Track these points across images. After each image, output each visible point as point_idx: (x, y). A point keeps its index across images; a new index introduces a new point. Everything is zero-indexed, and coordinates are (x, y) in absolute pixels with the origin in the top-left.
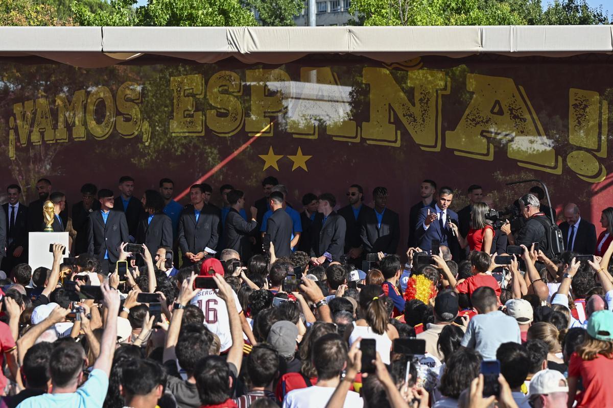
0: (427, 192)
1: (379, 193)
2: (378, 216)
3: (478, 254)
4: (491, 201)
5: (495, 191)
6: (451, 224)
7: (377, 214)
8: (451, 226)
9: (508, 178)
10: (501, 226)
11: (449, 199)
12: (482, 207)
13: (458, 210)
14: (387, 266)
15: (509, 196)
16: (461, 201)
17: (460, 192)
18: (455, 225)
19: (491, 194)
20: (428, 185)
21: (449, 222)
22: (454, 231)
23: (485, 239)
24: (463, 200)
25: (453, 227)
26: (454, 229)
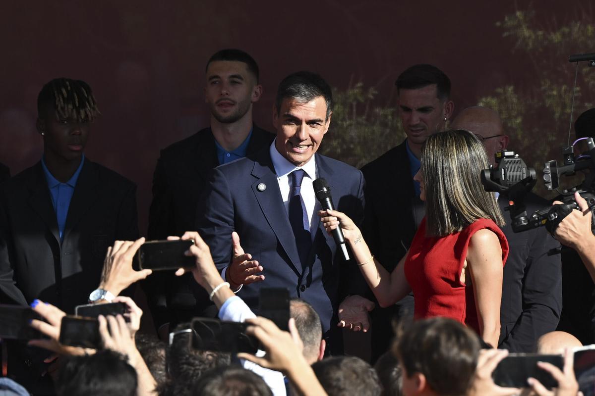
0: (239, 94)
1: (60, 103)
2: (53, 192)
3: (430, 333)
4: (494, 128)
5: (510, 89)
6: (335, 218)
7: (53, 181)
8: (335, 225)
9: (556, 37)
10: (560, 220)
11: (313, 116)
12: (459, 148)
13: (365, 162)
14: (83, 387)
15: (564, 106)
16: (377, 129)
17: (372, 93)
18: (347, 220)
19: (494, 101)
20: (238, 67)
21: (326, 207)
22: (347, 242)
23: (476, 271)
24: (384, 125)
25: (342, 226)
26: (347, 234)
